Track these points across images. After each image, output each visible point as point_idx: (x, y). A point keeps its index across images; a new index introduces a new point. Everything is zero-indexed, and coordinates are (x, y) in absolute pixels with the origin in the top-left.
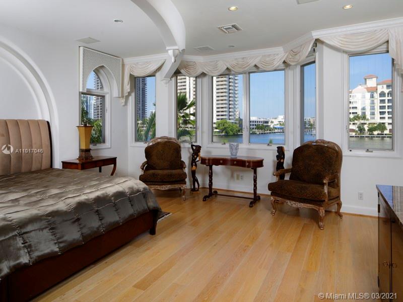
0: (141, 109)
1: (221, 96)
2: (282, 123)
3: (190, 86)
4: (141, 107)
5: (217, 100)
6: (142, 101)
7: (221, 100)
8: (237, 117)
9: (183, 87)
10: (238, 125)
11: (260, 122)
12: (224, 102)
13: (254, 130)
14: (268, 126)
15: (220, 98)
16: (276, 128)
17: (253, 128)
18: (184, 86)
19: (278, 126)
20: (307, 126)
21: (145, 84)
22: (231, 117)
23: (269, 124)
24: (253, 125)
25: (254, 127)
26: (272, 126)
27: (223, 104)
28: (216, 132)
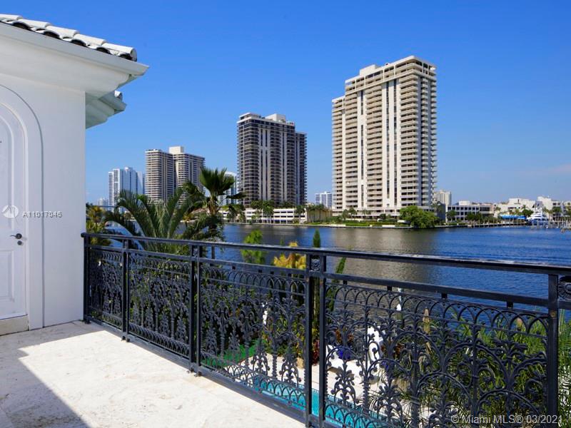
0: (299, 192)
1: (409, 171)
2: (514, 210)
3: (362, 158)
4: (299, 190)
5: (403, 177)
6: (301, 181)
7: (409, 177)
8: (434, 202)
9: (353, 160)
10: (436, 214)
11: (474, 209)
12: (413, 179)
13: (464, 221)
14: (488, 215)
15: (407, 174)
16: (502, 219)
17: (462, 219)
18: (354, 157)
19: (508, 215)
20: (562, 215)
21: (305, 158)
22: (424, 202)
23: (490, 212)
24: (462, 214)
25: (464, 216)
26: (496, 216)
27: (411, 182)
28: (400, 223)
